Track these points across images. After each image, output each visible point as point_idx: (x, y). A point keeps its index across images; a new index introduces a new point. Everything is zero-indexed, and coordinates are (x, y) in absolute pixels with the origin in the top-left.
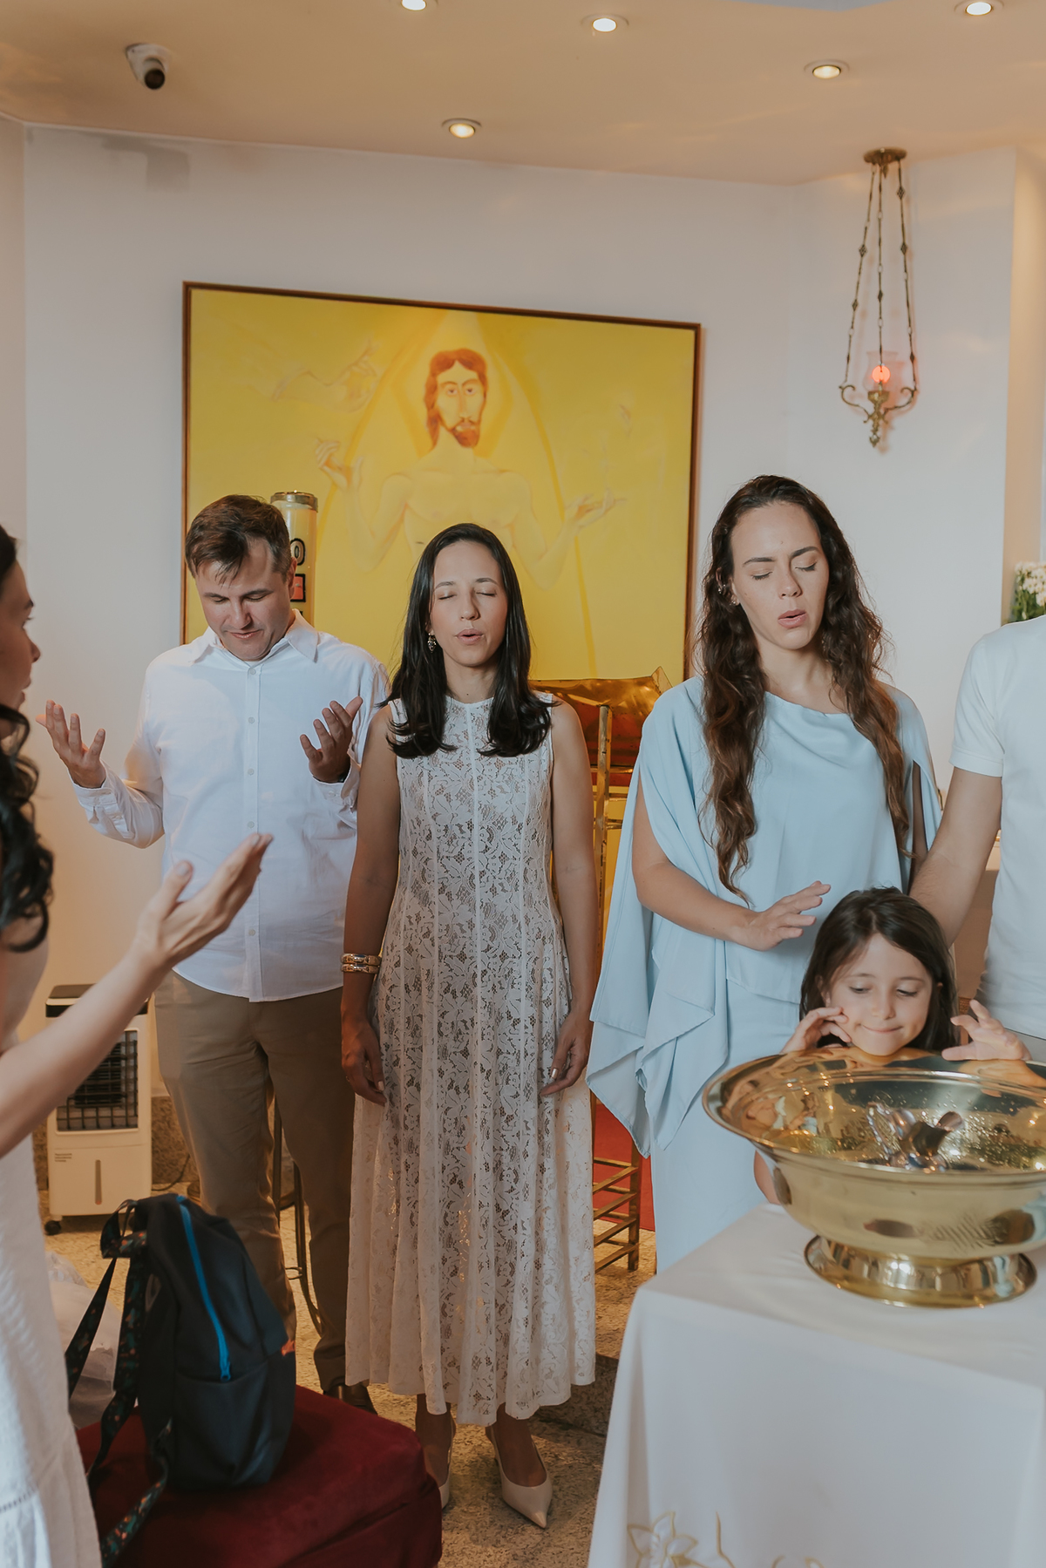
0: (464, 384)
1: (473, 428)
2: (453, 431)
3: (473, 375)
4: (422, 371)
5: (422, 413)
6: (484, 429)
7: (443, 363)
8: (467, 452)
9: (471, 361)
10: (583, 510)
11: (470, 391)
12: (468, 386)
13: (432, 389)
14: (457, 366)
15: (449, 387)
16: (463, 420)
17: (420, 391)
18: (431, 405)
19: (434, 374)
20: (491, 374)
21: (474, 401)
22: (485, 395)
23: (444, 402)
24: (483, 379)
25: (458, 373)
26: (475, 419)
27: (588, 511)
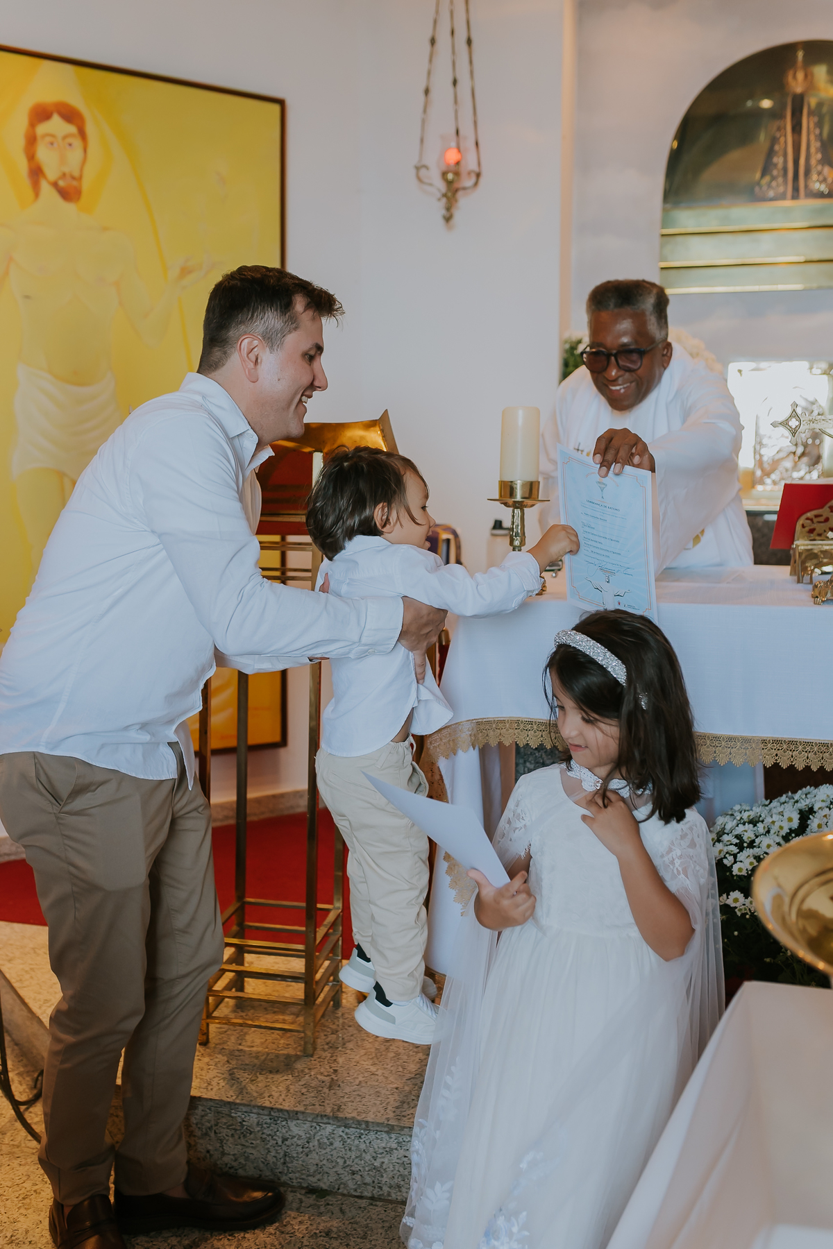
0: (65, 137)
1: (75, 183)
2: (55, 185)
3: (72, 129)
4: (20, 123)
5: (23, 165)
6: (86, 185)
7: (41, 114)
8: (69, 208)
9: (70, 115)
10: (185, 271)
11: (70, 145)
12: (69, 140)
13: (31, 141)
14: (56, 119)
15: (48, 139)
16: (64, 175)
17: (19, 142)
18: (31, 157)
19: (32, 125)
20: (90, 129)
21: (75, 155)
22: (85, 150)
23: (44, 155)
24: (82, 134)
25: (56, 125)
26: (76, 174)
27: (190, 272)
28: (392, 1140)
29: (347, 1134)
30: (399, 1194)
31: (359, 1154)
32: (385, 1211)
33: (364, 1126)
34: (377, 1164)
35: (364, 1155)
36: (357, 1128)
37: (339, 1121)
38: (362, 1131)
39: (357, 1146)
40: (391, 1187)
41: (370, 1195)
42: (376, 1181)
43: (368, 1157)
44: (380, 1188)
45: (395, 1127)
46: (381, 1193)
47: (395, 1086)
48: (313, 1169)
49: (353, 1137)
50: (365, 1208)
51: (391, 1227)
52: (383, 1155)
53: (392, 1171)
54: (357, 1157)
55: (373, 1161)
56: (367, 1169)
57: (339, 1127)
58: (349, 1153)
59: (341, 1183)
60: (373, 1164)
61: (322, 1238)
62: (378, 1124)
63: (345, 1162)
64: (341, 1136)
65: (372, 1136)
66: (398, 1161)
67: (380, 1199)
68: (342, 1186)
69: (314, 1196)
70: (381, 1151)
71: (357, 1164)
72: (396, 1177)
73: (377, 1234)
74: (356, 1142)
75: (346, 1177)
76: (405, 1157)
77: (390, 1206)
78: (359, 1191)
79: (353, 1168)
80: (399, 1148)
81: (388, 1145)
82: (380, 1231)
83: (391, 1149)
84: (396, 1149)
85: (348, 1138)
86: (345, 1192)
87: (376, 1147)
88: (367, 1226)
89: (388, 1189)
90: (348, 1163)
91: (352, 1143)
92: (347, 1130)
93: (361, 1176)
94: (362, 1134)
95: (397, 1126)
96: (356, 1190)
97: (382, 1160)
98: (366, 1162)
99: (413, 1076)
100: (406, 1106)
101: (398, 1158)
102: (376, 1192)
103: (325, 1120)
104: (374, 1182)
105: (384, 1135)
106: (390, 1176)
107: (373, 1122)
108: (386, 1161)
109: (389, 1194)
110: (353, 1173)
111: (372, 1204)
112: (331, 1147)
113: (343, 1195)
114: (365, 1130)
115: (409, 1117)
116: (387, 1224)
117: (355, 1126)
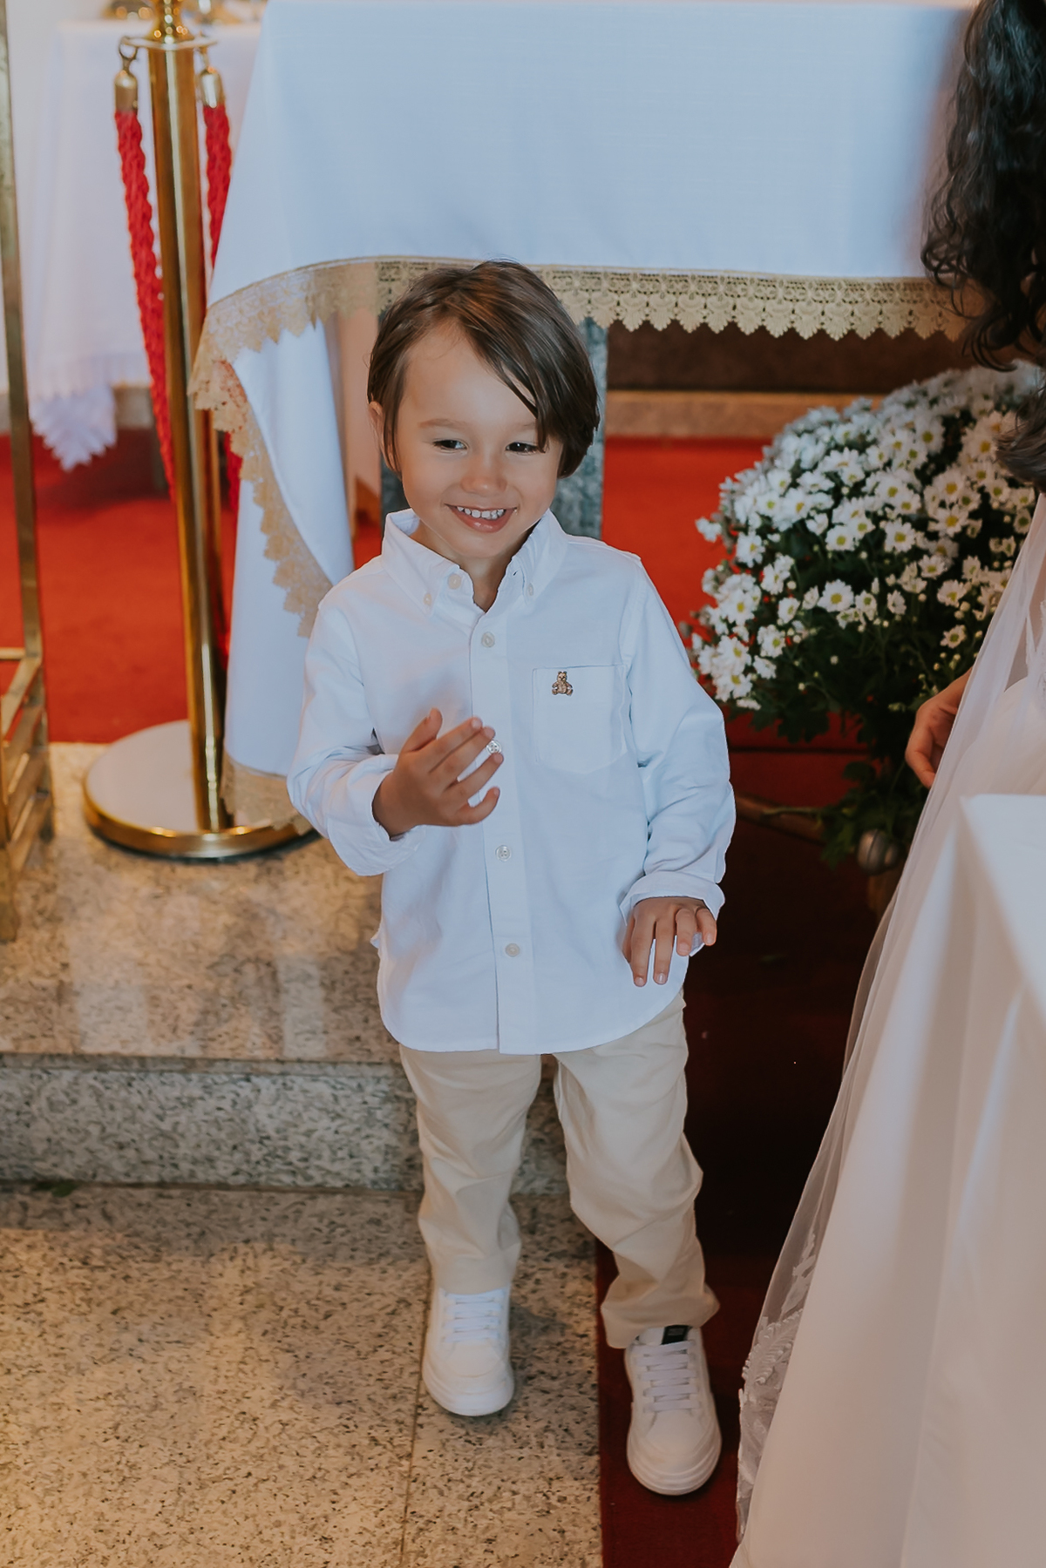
28: (191, 1084)
29: (103, 1082)
30: (212, 1171)
31: (129, 1112)
32: (189, 1205)
33: (136, 1065)
34: (166, 1126)
35: (139, 1113)
36: (124, 1070)
37: (86, 1061)
38: (133, 1075)
39: (125, 1102)
40: (195, 1162)
41: (154, 1179)
42: (166, 1155)
43: (147, 1117)
44: (176, 1166)
45: (199, 1063)
46: (177, 1173)
47: (186, 982)
48: (40, 1148)
49: (115, 1086)
50: (149, 1205)
51: (203, 1233)
52: (177, 1111)
53: (196, 1135)
54: (125, 1119)
55: (157, 1121)
56: (147, 1136)
57: (86, 1071)
58: (109, 1114)
59: (100, 1166)
60: (158, 1128)
61: (76, 1271)
62: (164, 1060)
63: (103, 1129)
64: (91, 1087)
65: (153, 1079)
66: (206, 1118)
67: (174, 1184)
68: (101, 1171)
69: (49, 1195)
70: (172, 1104)
71: (128, 1131)
72: (203, 1145)
73: (179, 1249)
74: (123, 1094)
75: (108, 1156)
76: (219, 1109)
77: (197, 1195)
78: (133, 1174)
79: (121, 1139)
80: (206, 1096)
81: (186, 1094)
82: (186, 1242)
83: (192, 1099)
84: (202, 1098)
85: (107, 1088)
86: (108, 1179)
87: (162, 1098)
88: (158, 1238)
89: (192, 1167)
90: (109, 1130)
91: (114, 1096)
92: (103, 1076)
93: (137, 1150)
94: (133, 1079)
95: (202, 1059)
96: (127, 1175)
97: (177, 1119)
98: (144, 1126)
99: (216, 959)
100: (211, 1019)
101: (206, 1114)
102: (168, 1174)
103: (59, 1063)
104: (161, 1157)
105: (178, 1077)
106: (192, 1144)
107: (153, 1058)
108: (183, 1119)
109: (192, 1174)
110: (121, 1147)
111: (161, 1196)
112: (75, 1107)
113: (105, 1185)
114: (138, 1071)
115: (221, 1039)
116: (196, 1230)
117: (117, 1067)
